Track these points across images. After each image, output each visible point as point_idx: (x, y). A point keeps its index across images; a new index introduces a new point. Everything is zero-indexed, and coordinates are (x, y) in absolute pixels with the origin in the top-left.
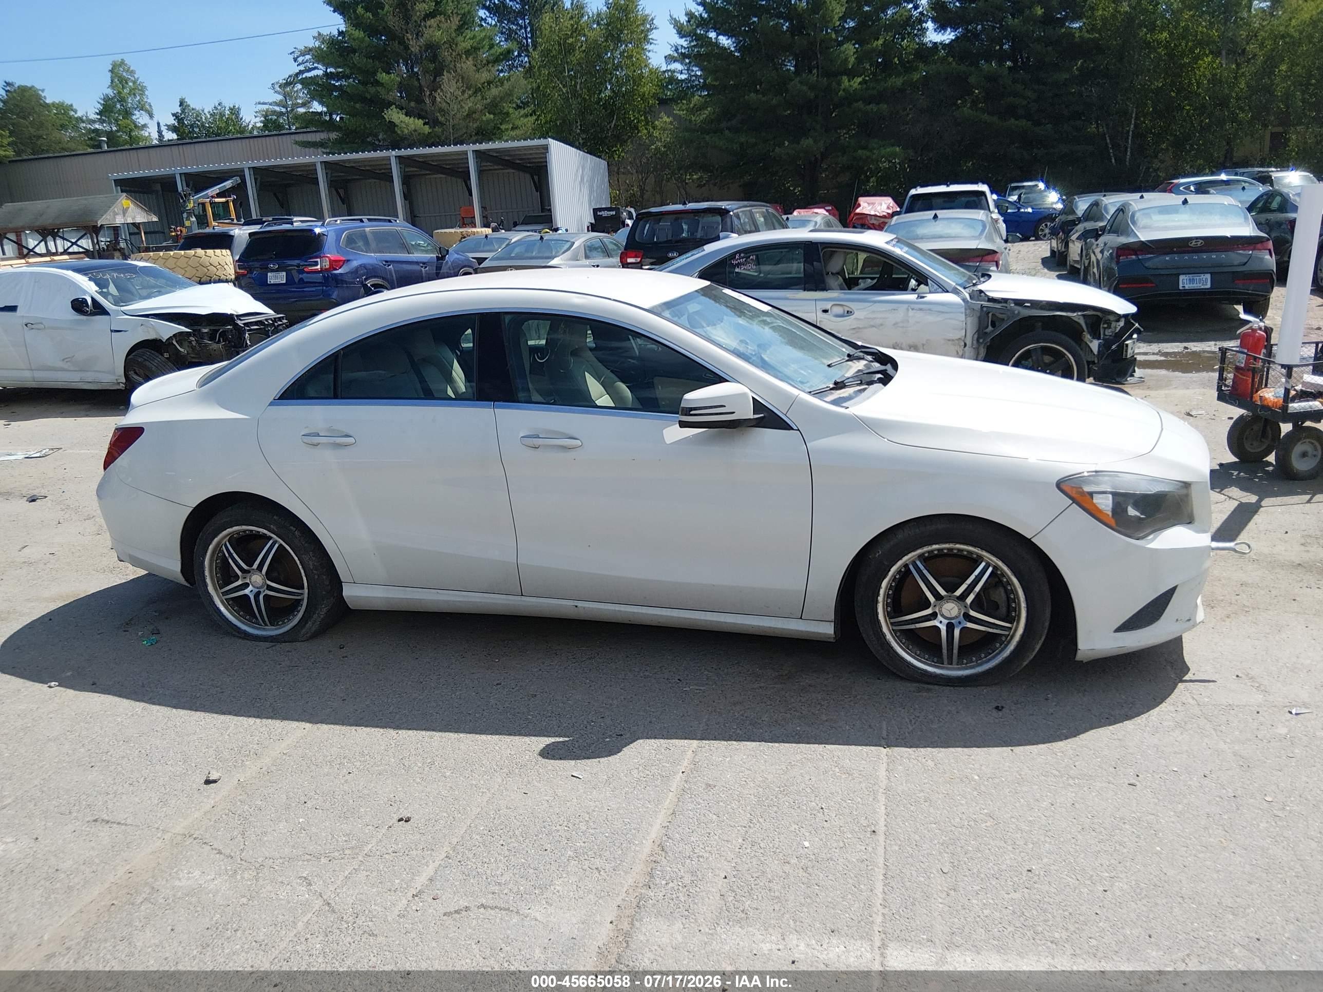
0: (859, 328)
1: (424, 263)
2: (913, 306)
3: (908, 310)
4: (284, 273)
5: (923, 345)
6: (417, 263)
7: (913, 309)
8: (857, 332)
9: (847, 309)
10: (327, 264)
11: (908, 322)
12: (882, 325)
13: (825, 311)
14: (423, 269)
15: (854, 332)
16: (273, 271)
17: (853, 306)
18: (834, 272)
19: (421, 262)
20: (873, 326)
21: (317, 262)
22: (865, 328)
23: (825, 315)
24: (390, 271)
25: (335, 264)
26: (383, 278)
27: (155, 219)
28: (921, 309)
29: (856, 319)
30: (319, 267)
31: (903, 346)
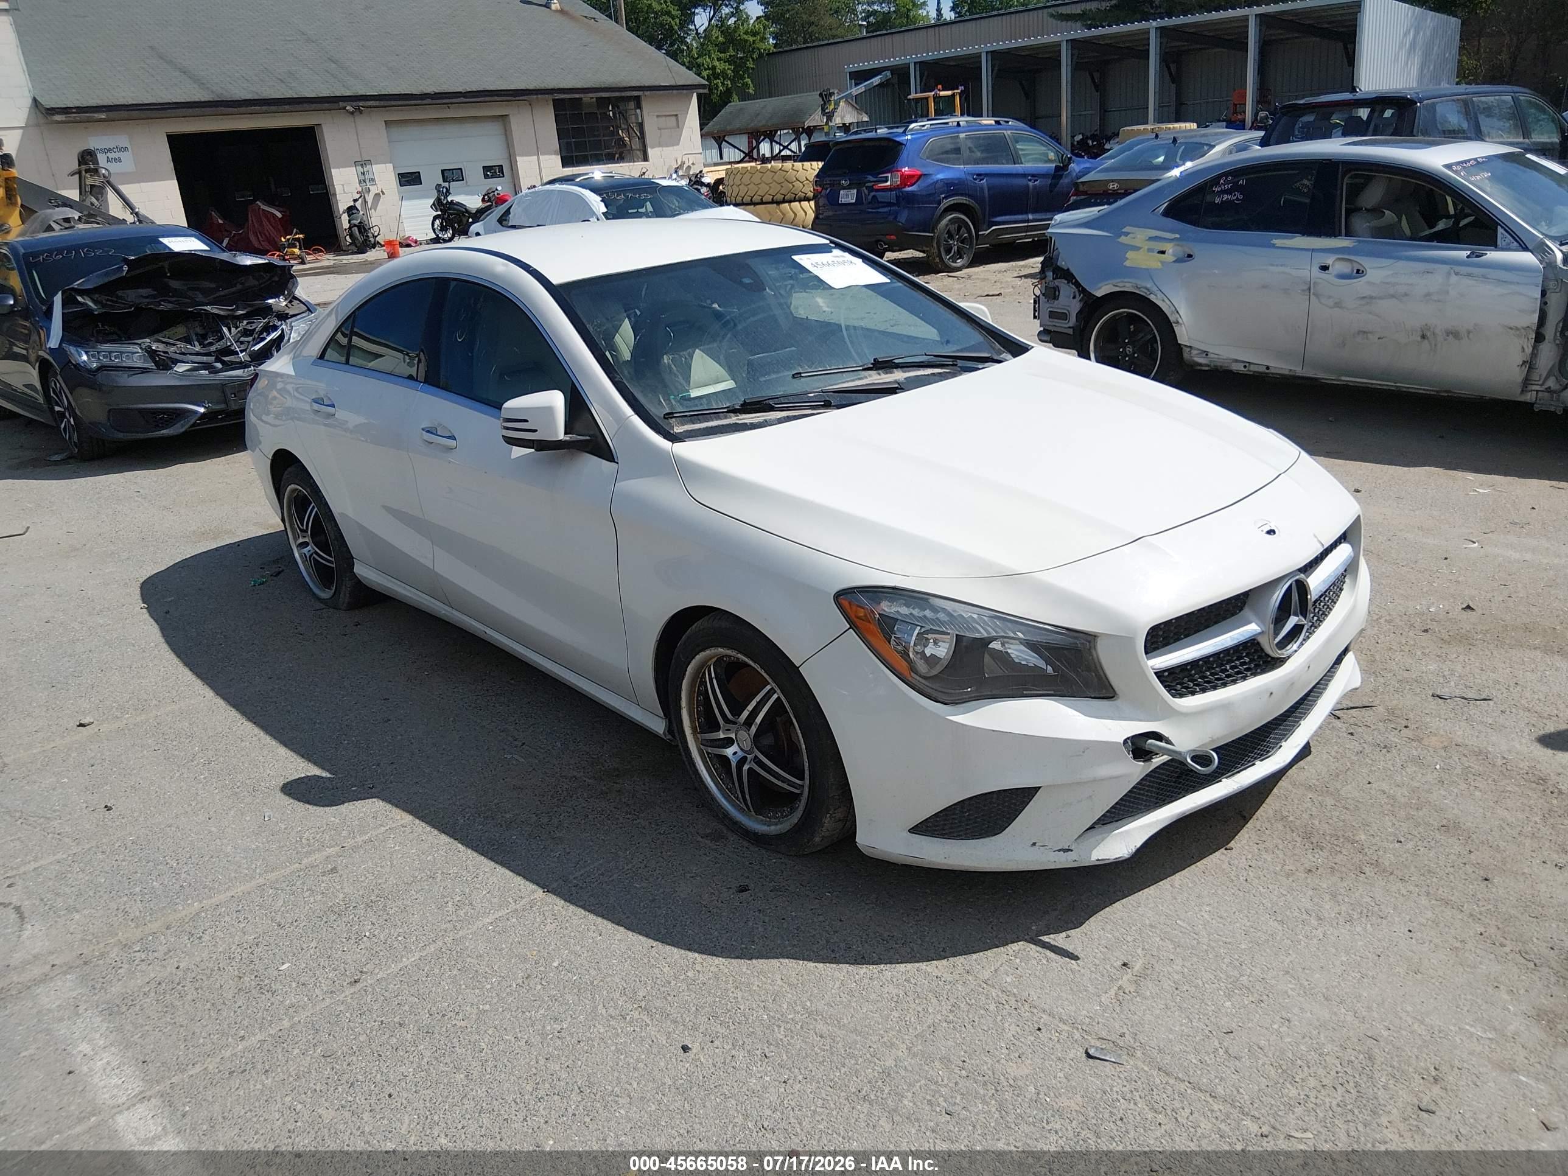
0: (1371, 298)
1: (1033, 176)
2: (1457, 269)
3: (1449, 274)
4: (855, 191)
5: (1469, 332)
6: (1024, 175)
7: (1457, 274)
8: (1368, 303)
9: (1357, 267)
10: (898, 180)
11: (1447, 292)
12: (1406, 295)
13: (1324, 268)
14: (1031, 184)
15: (1363, 302)
16: (844, 188)
17: (1366, 262)
18: (1368, 207)
19: (1029, 175)
20: (1393, 296)
21: (887, 177)
22: (1381, 298)
23: (1323, 275)
24: (982, 189)
25: (907, 180)
26: (969, 196)
27: (866, 118)
28: (1469, 275)
29: (1369, 283)
30: (888, 183)
31: (1437, 331)
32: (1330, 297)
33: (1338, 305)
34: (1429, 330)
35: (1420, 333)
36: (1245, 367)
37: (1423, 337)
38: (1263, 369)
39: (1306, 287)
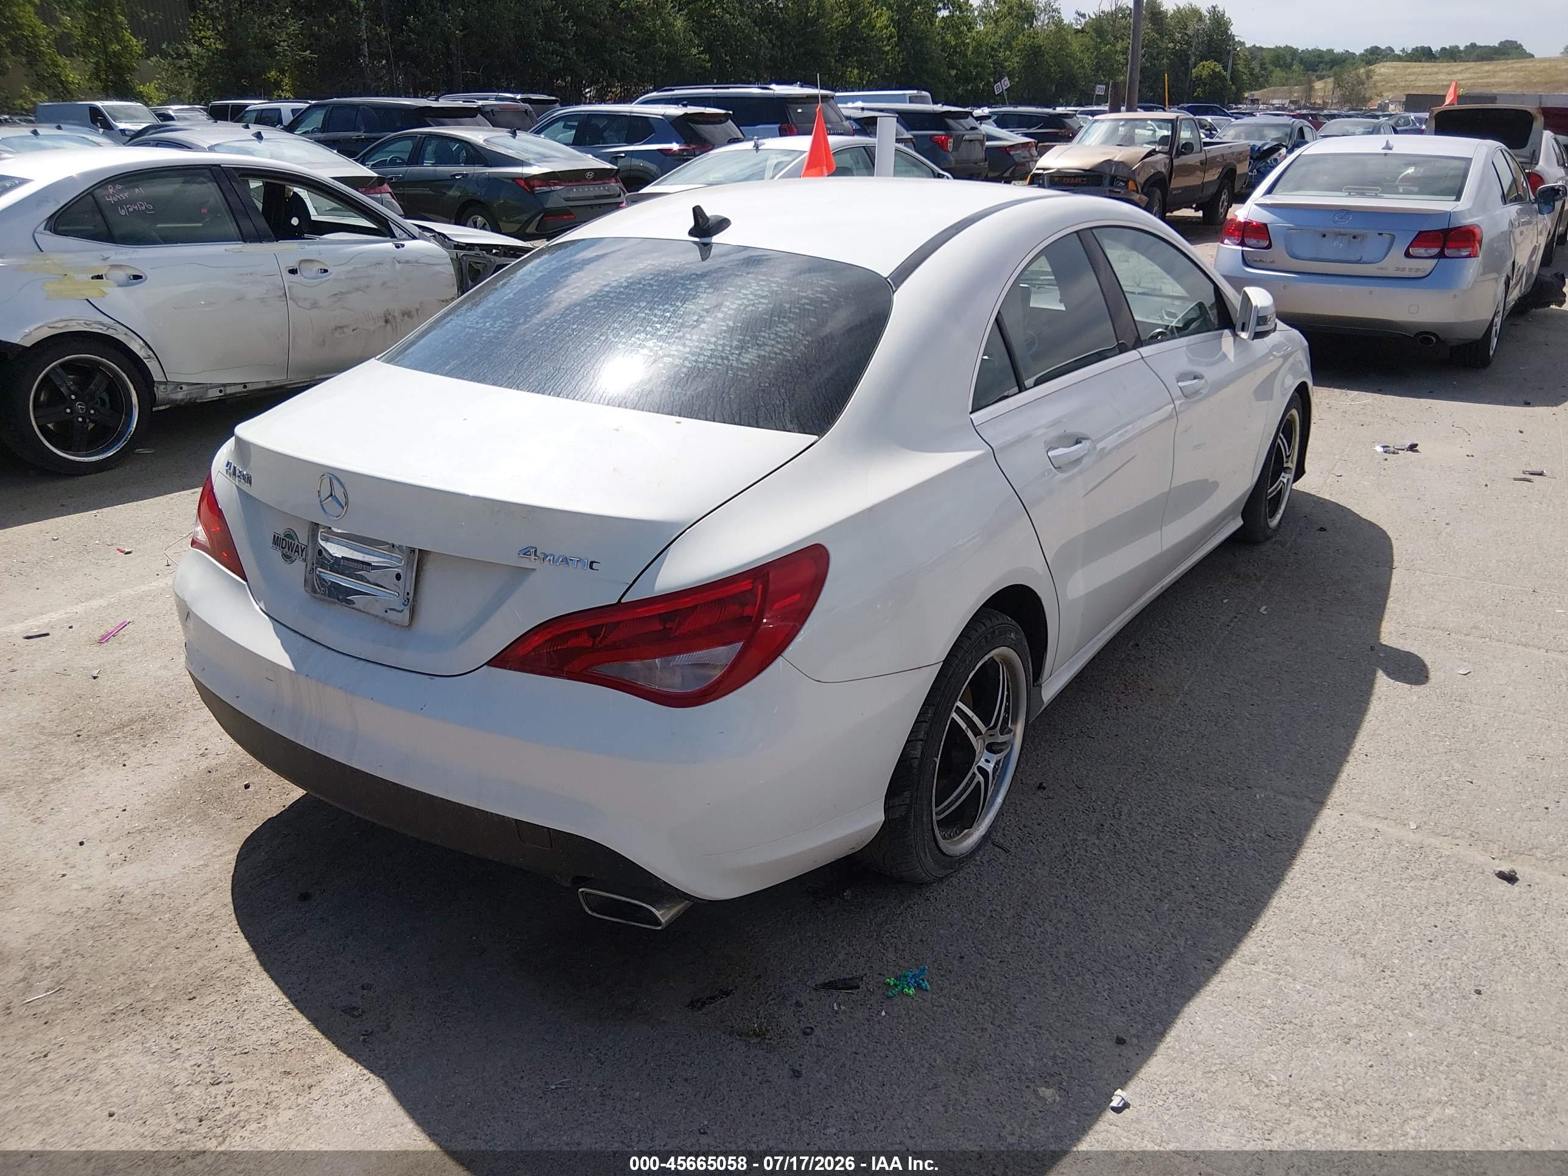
0: (342, 293)
7: (399, 262)
8: (340, 299)
15: (336, 299)
20: (358, 289)
22: (348, 293)
31: (396, 314)
32: (306, 299)
33: (315, 305)
34: (390, 314)
35: (383, 319)
36: (221, 391)
37: (387, 321)
38: (240, 389)
39: (281, 293)
